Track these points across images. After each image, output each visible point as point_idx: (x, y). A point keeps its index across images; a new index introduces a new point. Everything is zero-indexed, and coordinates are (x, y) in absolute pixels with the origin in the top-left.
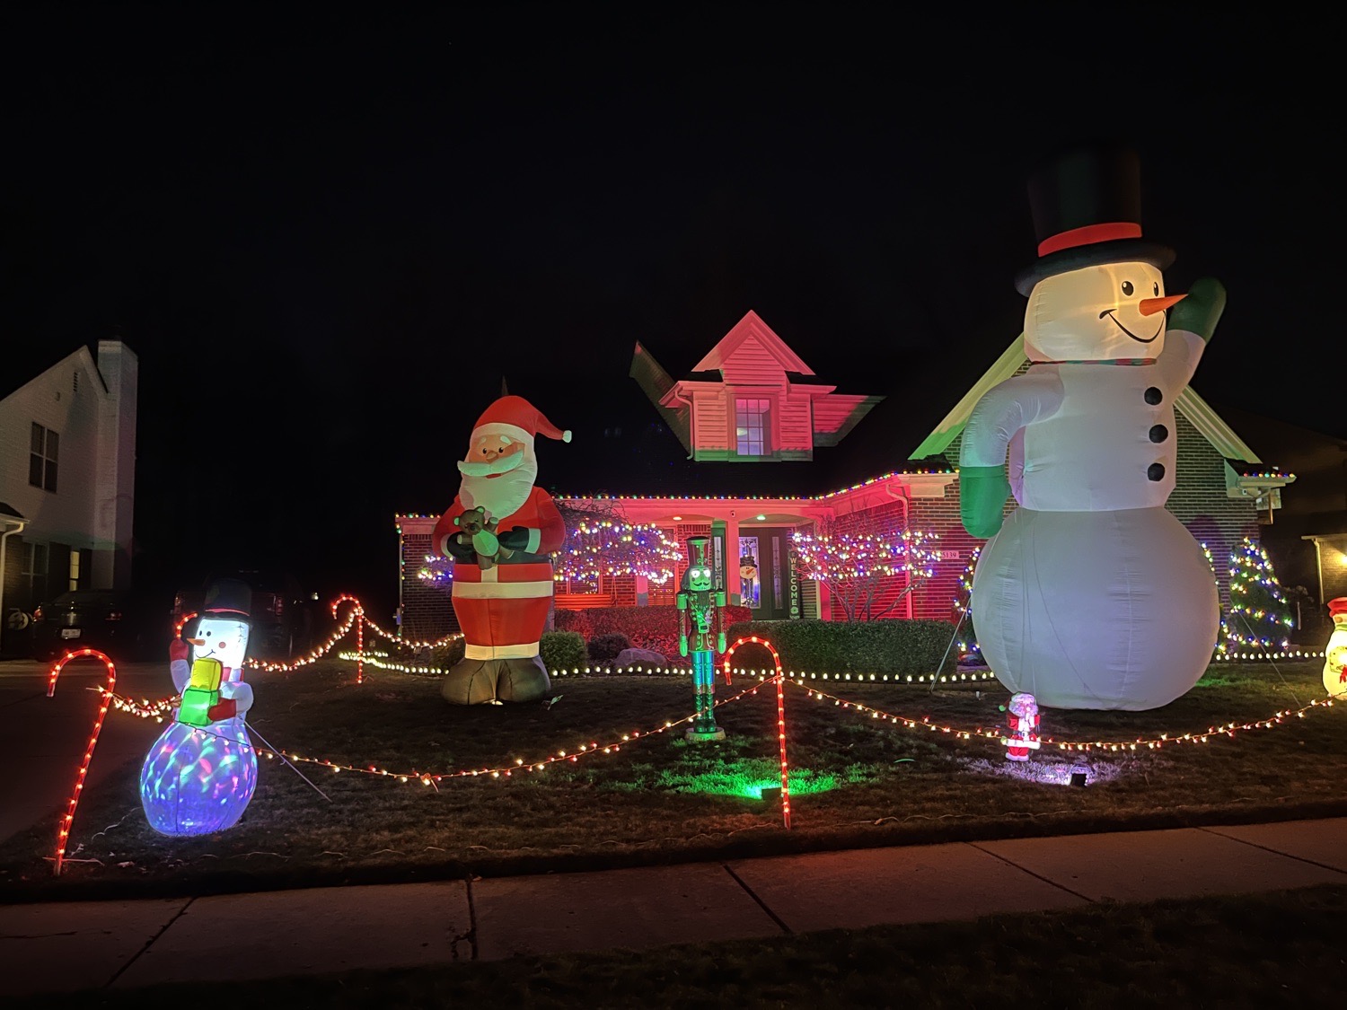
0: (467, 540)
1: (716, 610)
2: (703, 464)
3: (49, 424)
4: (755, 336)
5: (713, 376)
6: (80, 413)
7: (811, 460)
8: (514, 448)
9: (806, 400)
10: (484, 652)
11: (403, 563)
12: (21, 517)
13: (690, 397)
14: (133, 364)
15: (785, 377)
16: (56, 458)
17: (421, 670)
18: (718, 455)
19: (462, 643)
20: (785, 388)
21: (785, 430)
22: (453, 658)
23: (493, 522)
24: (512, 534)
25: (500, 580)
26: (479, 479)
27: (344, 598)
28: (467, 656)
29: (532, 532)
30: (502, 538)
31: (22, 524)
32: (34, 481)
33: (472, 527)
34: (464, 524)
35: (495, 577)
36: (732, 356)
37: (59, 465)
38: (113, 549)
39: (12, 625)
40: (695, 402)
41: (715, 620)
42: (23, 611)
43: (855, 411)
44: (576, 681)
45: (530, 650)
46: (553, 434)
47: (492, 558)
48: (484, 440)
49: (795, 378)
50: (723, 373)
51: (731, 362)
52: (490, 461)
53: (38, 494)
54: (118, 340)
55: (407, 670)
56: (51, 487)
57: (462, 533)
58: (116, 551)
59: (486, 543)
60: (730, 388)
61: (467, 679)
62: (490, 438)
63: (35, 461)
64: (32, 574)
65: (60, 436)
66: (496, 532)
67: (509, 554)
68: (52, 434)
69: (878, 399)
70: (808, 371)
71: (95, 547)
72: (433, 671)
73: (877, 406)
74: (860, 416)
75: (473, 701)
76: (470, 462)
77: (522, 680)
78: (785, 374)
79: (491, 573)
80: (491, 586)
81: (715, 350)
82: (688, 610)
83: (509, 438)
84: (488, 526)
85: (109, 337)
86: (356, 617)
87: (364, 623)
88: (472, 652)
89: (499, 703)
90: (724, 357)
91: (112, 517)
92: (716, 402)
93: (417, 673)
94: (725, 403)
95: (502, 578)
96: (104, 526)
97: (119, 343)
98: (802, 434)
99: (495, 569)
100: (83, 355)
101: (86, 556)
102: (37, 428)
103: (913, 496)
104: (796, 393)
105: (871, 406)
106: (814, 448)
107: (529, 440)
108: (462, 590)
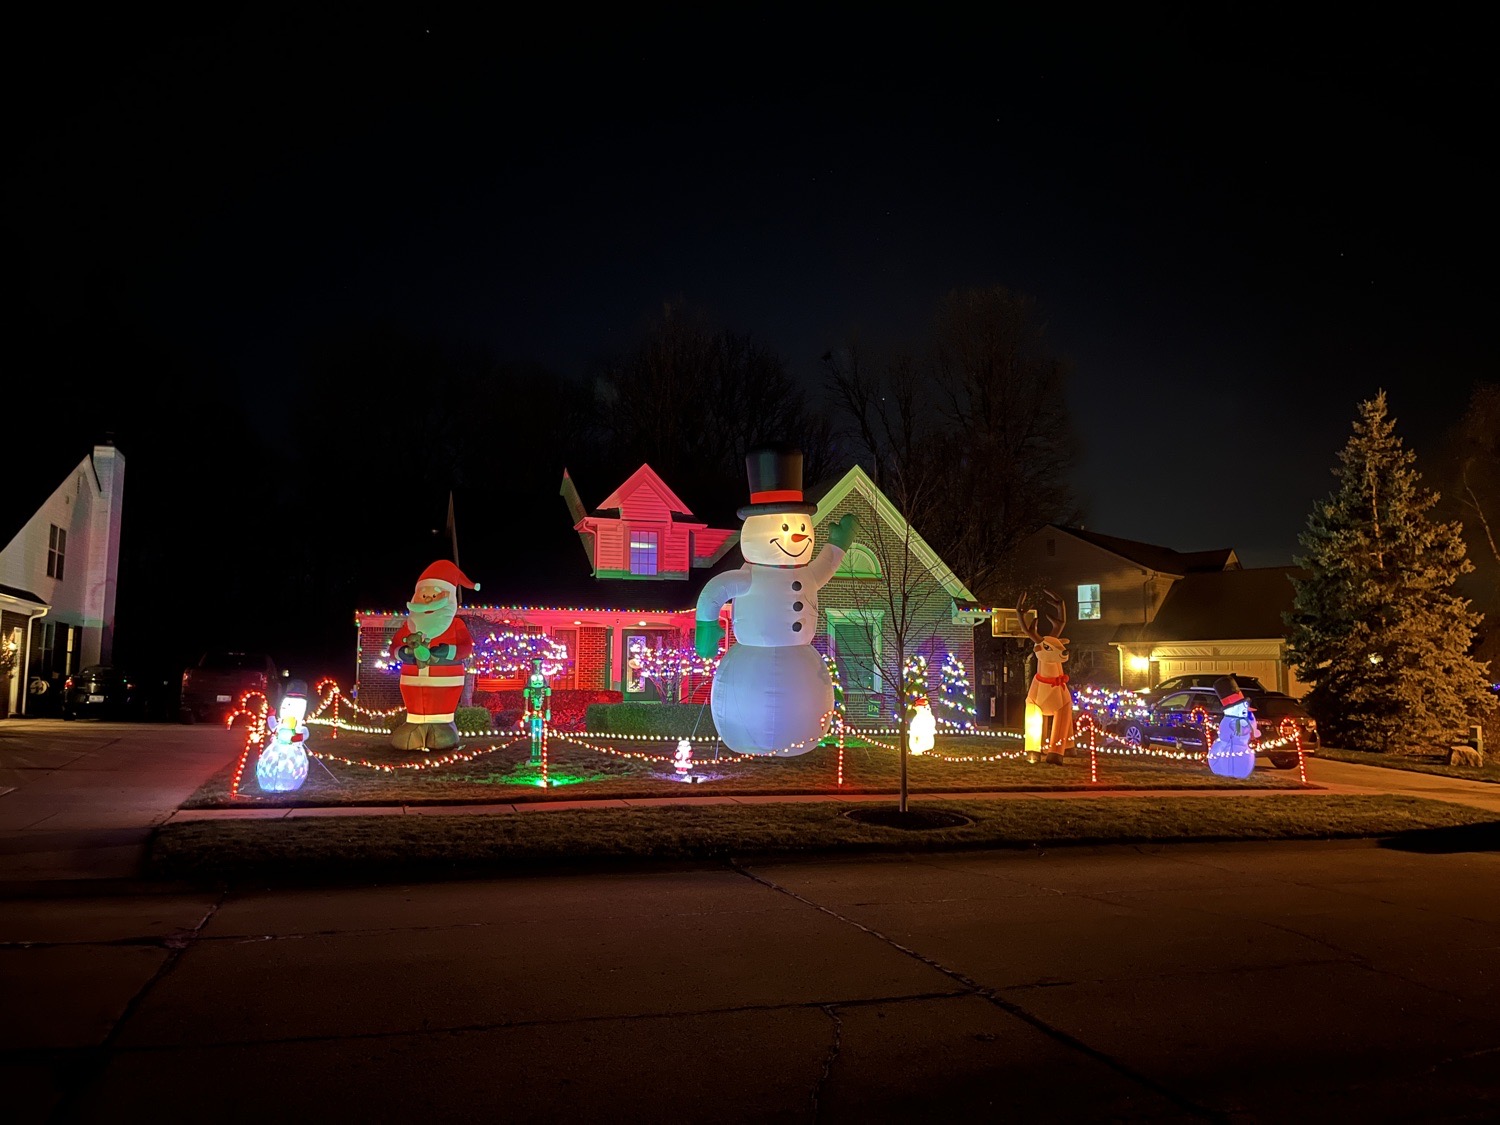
0: (411, 651)
1: (545, 697)
2: (602, 581)
3: (60, 525)
4: (647, 484)
5: (613, 514)
6: (81, 512)
7: (685, 579)
8: (443, 595)
9: (685, 533)
10: (419, 719)
11: (361, 650)
12: (45, 603)
13: (595, 528)
14: (122, 465)
15: (670, 516)
16: (63, 552)
17: (376, 731)
18: (617, 573)
19: (405, 713)
20: (669, 524)
21: (668, 556)
22: (398, 723)
23: (427, 641)
24: (437, 647)
25: (430, 676)
26: (420, 614)
27: (327, 682)
28: (408, 721)
29: (450, 647)
30: (432, 650)
31: (46, 610)
32: (50, 573)
33: (414, 643)
34: (409, 642)
35: (427, 674)
36: (629, 498)
37: (66, 557)
38: (101, 626)
39: (33, 691)
40: (599, 533)
41: (545, 702)
42: (42, 679)
43: (727, 540)
44: (481, 739)
45: (448, 718)
46: (469, 587)
47: (426, 662)
48: (424, 590)
49: (677, 517)
50: (621, 511)
51: (628, 502)
52: (428, 603)
53: (51, 582)
54: (110, 445)
55: (366, 731)
56: (60, 577)
57: (407, 646)
58: (103, 628)
59: (422, 653)
60: (626, 523)
61: (407, 734)
62: (428, 588)
63: (51, 555)
64: (43, 649)
65: (68, 532)
66: (429, 647)
67: (437, 660)
68: (63, 532)
70: (688, 512)
71: (86, 625)
72: (385, 731)
74: (730, 545)
75: (410, 748)
76: (415, 602)
77: (442, 736)
78: (670, 514)
79: (424, 671)
80: (424, 679)
81: (615, 494)
82: (530, 697)
83: (440, 588)
84: (424, 643)
85: (104, 443)
86: (335, 694)
87: (339, 698)
88: (411, 719)
89: (427, 750)
90: (623, 498)
91: (101, 599)
92: (613, 533)
93: (374, 733)
94: (622, 534)
95: (432, 674)
96: (93, 606)
97: (113, 449)
98: (682, 560)
99: (427, 668)
100: (85, 464)
101: (78, 631)
102: (54, 528)
104: (678, 529)
106: (690, 570)
107: (452, 589)
108: (407, 681)
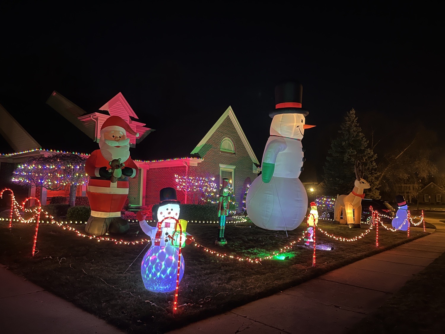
4: (120, 101)
5: (106, 113)
7: (135, 148)
10: (106, 215)
15: (129, 118)
26: (112, 147)
29: (133, 170)
30: (123, 171)
35: (116, 186)
36: (112, 107)
40: (99, 121)
43: (145, 133)
49: (132, 119)
50: (109, 112)
51: (112, 109)
52: (116, 141)
61: (102, 225)
67: (124, 177)
69: (153, 130)
70: (137, 117)
73: (152, 133)
74: (146, 135)
75: (103, 234)
78: (129, 116)
80: (113, 189)
81: (107, 104)
90: (110, 107)
95: (118, 187)
98: (133, 139)
99: (116, 183)
103: (190, 165)
104: (133, 124)
105: (150, 132)
106: (136, 144)
